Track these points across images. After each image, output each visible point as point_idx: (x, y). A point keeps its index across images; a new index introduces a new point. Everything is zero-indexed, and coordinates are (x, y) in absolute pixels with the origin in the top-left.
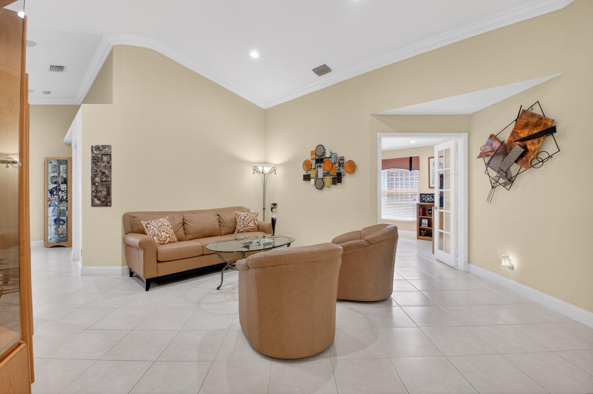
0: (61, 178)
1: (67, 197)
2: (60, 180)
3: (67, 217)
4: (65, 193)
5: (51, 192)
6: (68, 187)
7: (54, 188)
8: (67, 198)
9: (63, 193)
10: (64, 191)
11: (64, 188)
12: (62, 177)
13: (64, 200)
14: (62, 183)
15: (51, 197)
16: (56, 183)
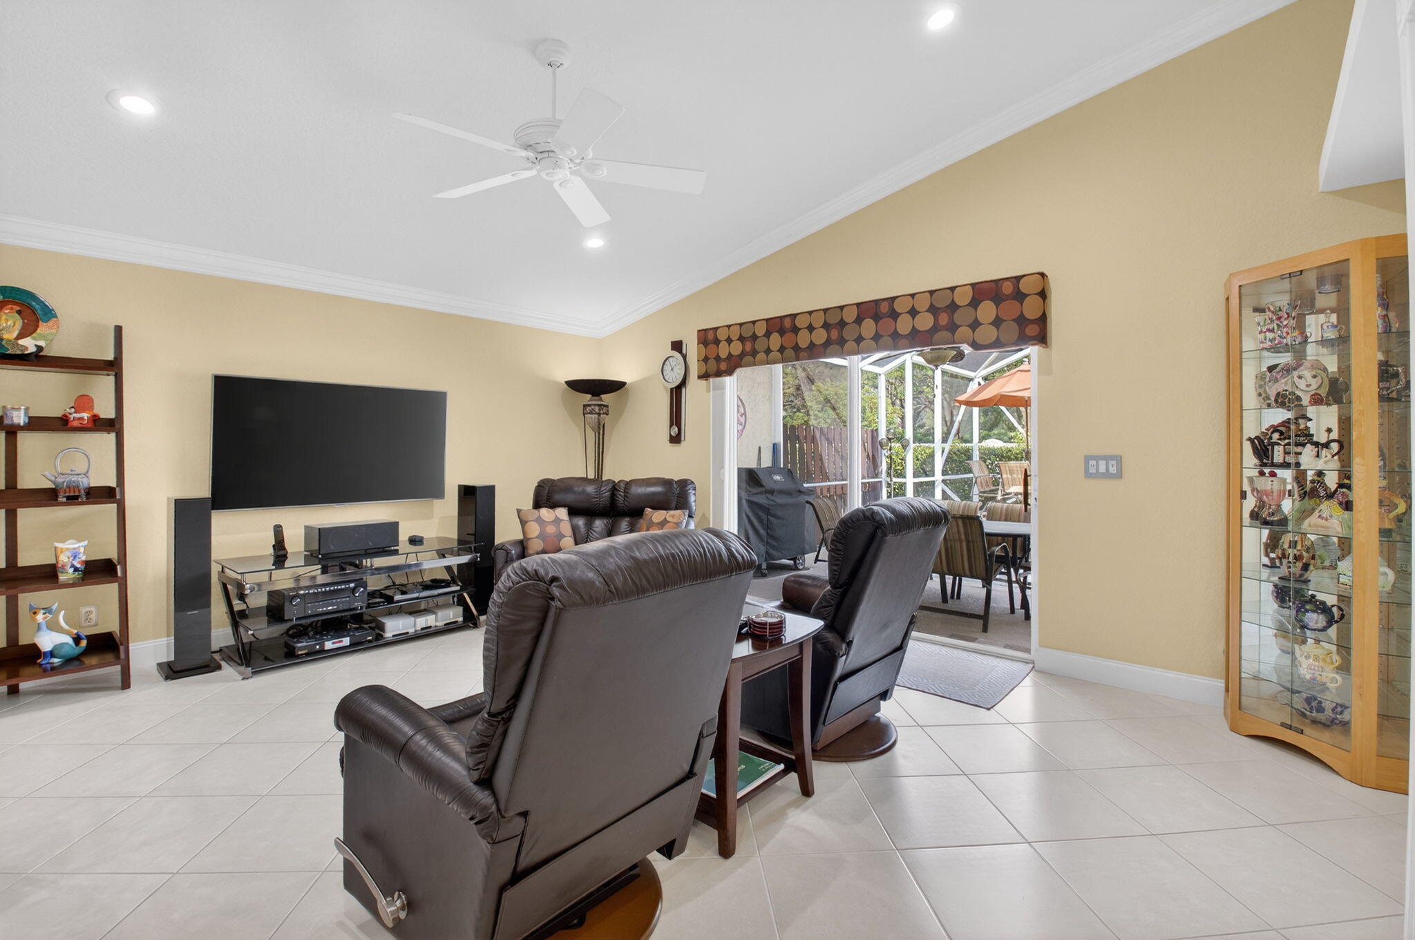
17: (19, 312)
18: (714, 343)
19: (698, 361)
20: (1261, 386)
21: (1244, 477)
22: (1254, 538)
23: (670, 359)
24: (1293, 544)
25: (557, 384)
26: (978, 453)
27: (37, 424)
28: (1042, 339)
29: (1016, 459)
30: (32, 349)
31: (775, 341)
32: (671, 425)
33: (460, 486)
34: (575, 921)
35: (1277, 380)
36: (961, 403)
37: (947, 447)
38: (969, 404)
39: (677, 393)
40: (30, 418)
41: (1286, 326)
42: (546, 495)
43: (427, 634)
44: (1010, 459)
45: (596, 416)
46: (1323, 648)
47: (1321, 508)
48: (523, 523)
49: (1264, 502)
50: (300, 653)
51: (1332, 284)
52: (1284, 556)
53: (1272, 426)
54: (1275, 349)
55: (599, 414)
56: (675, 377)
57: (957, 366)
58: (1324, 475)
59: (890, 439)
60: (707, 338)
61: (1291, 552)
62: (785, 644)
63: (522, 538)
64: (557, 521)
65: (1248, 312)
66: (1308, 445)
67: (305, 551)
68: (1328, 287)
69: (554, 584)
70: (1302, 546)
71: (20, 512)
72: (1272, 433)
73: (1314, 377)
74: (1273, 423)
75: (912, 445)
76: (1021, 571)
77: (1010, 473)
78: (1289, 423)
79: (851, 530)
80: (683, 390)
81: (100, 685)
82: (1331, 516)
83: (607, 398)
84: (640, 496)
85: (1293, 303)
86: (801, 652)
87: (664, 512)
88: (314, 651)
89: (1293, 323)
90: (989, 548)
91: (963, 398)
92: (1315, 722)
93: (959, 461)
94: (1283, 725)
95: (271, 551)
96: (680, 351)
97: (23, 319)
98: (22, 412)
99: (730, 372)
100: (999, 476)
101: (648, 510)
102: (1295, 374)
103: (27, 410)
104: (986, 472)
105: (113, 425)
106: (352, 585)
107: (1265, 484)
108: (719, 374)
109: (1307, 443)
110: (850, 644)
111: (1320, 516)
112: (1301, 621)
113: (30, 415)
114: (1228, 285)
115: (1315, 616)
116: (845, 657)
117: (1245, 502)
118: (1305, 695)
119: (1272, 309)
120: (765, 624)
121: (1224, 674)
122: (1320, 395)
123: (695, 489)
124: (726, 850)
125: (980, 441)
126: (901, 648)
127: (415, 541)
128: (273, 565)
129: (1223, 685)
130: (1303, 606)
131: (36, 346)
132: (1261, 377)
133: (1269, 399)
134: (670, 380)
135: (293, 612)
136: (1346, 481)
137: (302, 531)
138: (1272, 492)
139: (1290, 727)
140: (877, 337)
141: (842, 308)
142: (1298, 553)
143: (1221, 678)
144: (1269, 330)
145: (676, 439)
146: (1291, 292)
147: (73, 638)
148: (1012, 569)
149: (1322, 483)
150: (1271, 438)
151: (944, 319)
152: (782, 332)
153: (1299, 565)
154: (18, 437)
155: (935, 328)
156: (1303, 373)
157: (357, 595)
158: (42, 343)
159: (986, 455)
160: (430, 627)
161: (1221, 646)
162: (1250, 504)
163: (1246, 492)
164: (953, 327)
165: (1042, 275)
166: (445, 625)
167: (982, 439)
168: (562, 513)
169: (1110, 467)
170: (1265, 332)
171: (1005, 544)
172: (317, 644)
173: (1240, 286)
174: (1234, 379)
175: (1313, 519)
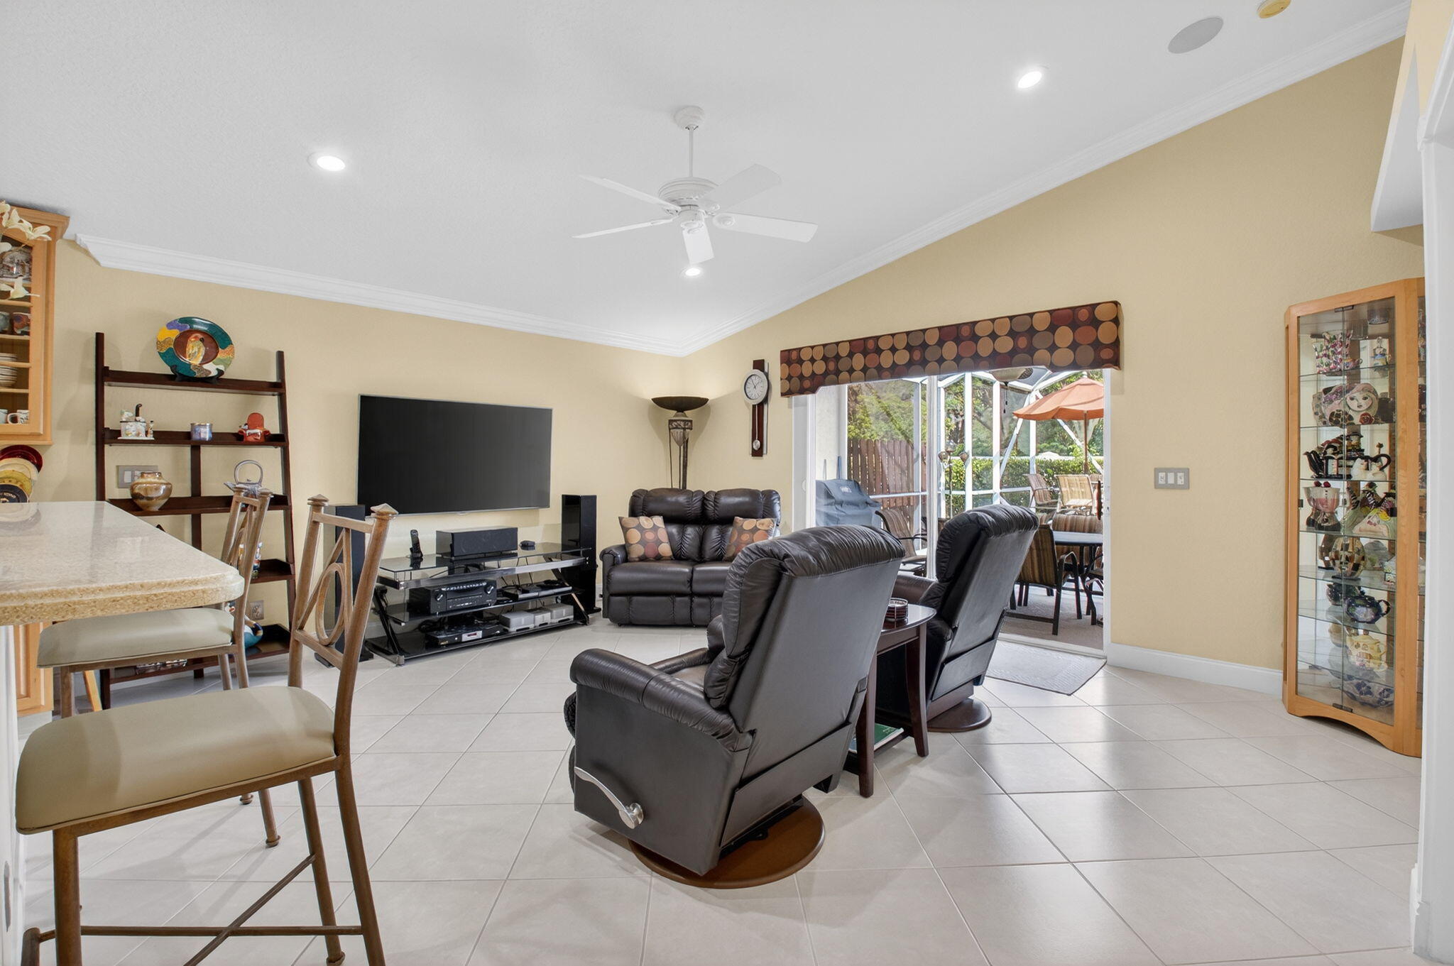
0: (1365, 394)
1: (1393, 486)
2: (1357, 404)
3: (1391, 594)
4: (1382, 469)
5: (1318, 462)
6: (1399, 434)
7: (1329, 444)
8: (1394, 496)
9: (1375, 467)
10: (1376, 459)
11: (1380, 446)
12: (1370, 390)
13: (1378, 504)
14: (1367, 420)
15: (1318, 485)
16: (1335, 420)
17: (202, 340)
18: (797, 363)
19: (781, 379)
20: (1317, 406)
21: (1301, 488)
22: (1310, 542)
23: (753, 378)
24: (1346, 547)
25: (646, 401)
26: (1035, 466)
27: (219, 439)
28: (1115, 362)
29: (1074, 472)
30: (214, 373)
31: (859, 361)
32: (753, 439)
33: (563, 496)
34: (761, 835)
35: (1331, 401)
36: (1019, 416)
37: (1006, 459)
38: (1027, 417)
39: (759, 411)
40: (213, 433)
41: (1340, 353)
42: (641, 505)
43: (544, 630)
44: (1067, 472)
45: (682, 430)
46: (1371, 638)
47: (1370, 514)
48: (625, 530)
49: (1320, 510)
50: (442, 643)
51: (1381, 316)
52: (1337, 557)
53: (1328, 442)
54: (1331, 373)
55: (684, 429)
56: (758, 395)
57: (1024, 383)
58: (1375, 485)
59: (948, 452)
60: (790, 358)
61: (1343, 554)
62: (909, 626)
63: (624, 543)
64: (655, 528)
65: (1305, 337)
66: (1359, 459)
67: (437, 553)
68: (1377, 319)
69: (786, 560)
70: (1353, 549)
71: (203, 516)
72: (1327, 448)
73: (1365, 398)
74: (1328, 439)
75: (971, 457)
76: (1088, 578)
77: (1069, 486)
78: (1342, 439)
79: (957, 532)
80: (765, 407)
81: (270, 671)
82: (1379, 522)
83: (689, 414)
84: (729, 505)
85: (1345, 332)
86: (918, 634)
87: (755, 520)
88: (453, 642)
89: (1345, 351)
90: (1059, 556)
91: (1020, 411)
92: (1364, 704)
93: (1016, 474)
94: (1335, 705)
95: (409, 553)
96: (762, 369)
97: (205, 346)
98: (208, 429)
99: (813, 390)
100: (1058, 489)
101: (738, 519)
102: (1348, 396)
103: (211, 426)
104: (1044, 485)
105: (279, 440)
106: (484, 584)
107: (1321, 493)
108: (802, 391)
109: (1357, 457)
110: (955, 630)
111: (1369, 522)
112: (1351, 614)
113: (214, 431)
114: (1288, 314)
115: (1364, 609)
116: (950, 641)
117: (1302, 510)
118: (1355, 681)
119: (1328, 337)
120: (894, 608)
121: (1282, 665)
122: (1369, 415)
123: (779, 499)
124: (865, 791)
125: (1037, 454)
126: (992, 638)
127: (526, 546)
128: (411, 566)
129: (1282, 675)
130: (1353, 601)
131: (217, 369)
132: (1317, 397)
133: (1325, 418)
134: (753, 397)
135: (438, 607)
136: (1393, 491)
137: (434, 536)
138: (1327, 501)
139: (1341, 707)
140: (958, 359)
141: (924, 331)
142: (1349, 555)
143: (1279, 669)
144: (1325, 355)
145: (758, 453)
146: (1343, 321)
147: (252, 629)
148: (1079, 578)
149: (1373, 494)
150: (1325, 453)
151: (1023, 342)
152: (865, 353)
153: (1351, 565)
154: (201, 450)
155: (1014, 351)
156: (1355, 395)
157: (489, 592)
158: (221, 367)
159: (1045, 467)
160: (546, 624)
161: (1281, 640)
162: (1307, 511)
163: (1302, 500)
164: (1031, 350)
165: (1116, 303)
166: (559, 622)
167: (1039, 451)
168: (658, 520)
169: (1178, 479)
170: (1322, 357)
171: (1072, 552)
172: (456, 637)
173: (1299, 317)
174: (1293, 400)
175: (1363, 525)
